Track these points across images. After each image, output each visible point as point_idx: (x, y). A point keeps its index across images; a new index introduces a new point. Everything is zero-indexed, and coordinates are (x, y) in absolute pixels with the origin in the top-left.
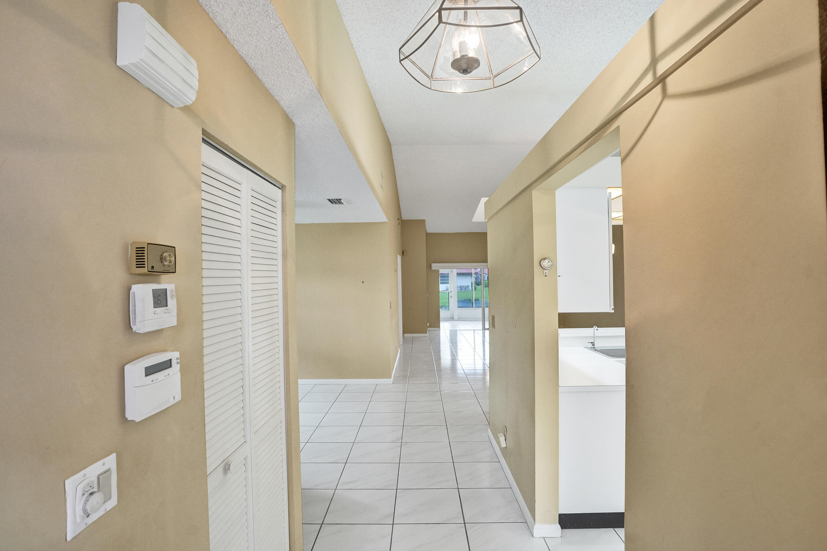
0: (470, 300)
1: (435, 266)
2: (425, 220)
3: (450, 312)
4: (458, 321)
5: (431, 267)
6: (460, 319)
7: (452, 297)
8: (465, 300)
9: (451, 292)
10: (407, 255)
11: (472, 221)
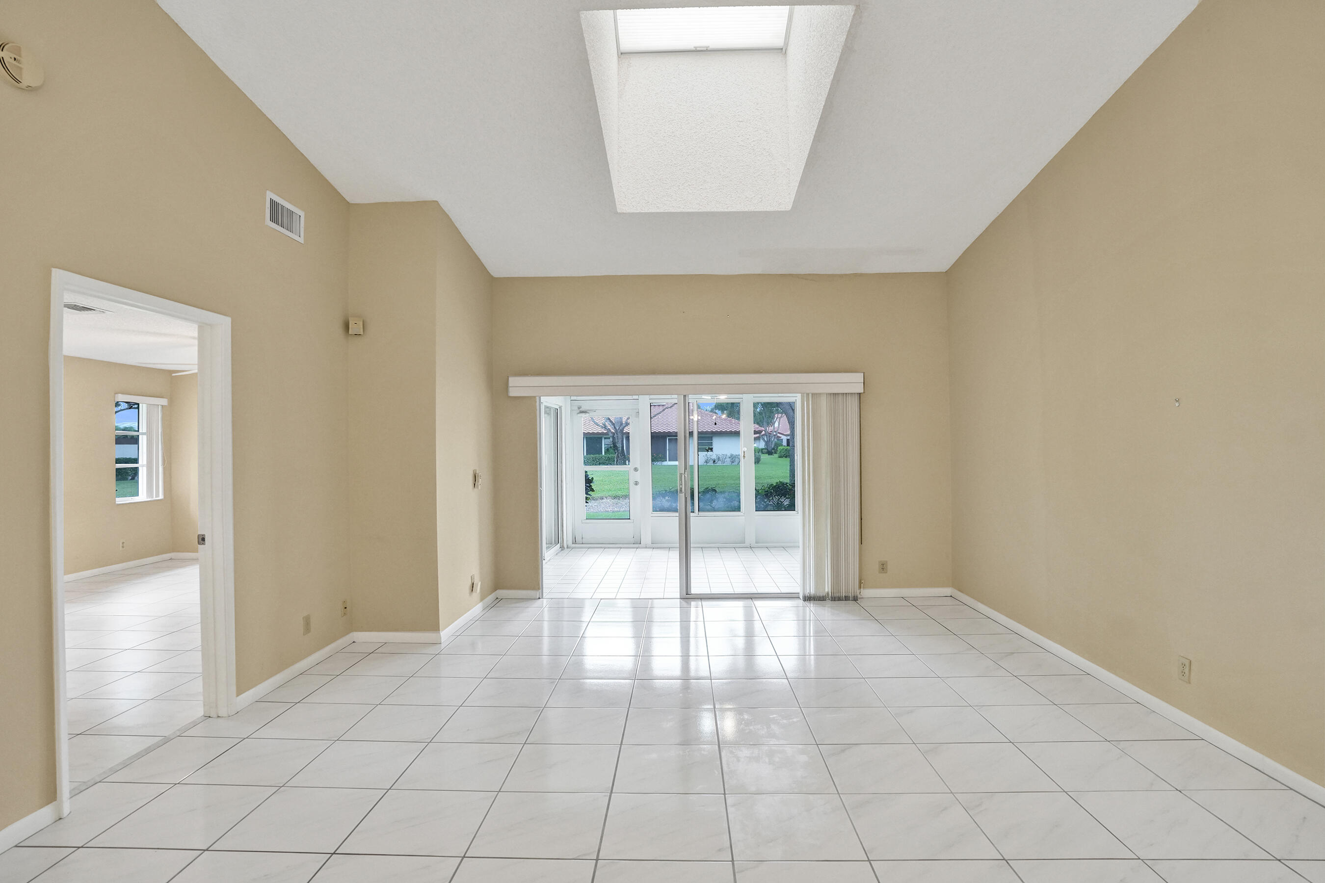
1: (519, 386)
2: (436, 203)
3: (633, 522)
6: (656, 544)
7: (637, 484)
9: (636, 469)
10: (362, 333)
11: (619, 211)
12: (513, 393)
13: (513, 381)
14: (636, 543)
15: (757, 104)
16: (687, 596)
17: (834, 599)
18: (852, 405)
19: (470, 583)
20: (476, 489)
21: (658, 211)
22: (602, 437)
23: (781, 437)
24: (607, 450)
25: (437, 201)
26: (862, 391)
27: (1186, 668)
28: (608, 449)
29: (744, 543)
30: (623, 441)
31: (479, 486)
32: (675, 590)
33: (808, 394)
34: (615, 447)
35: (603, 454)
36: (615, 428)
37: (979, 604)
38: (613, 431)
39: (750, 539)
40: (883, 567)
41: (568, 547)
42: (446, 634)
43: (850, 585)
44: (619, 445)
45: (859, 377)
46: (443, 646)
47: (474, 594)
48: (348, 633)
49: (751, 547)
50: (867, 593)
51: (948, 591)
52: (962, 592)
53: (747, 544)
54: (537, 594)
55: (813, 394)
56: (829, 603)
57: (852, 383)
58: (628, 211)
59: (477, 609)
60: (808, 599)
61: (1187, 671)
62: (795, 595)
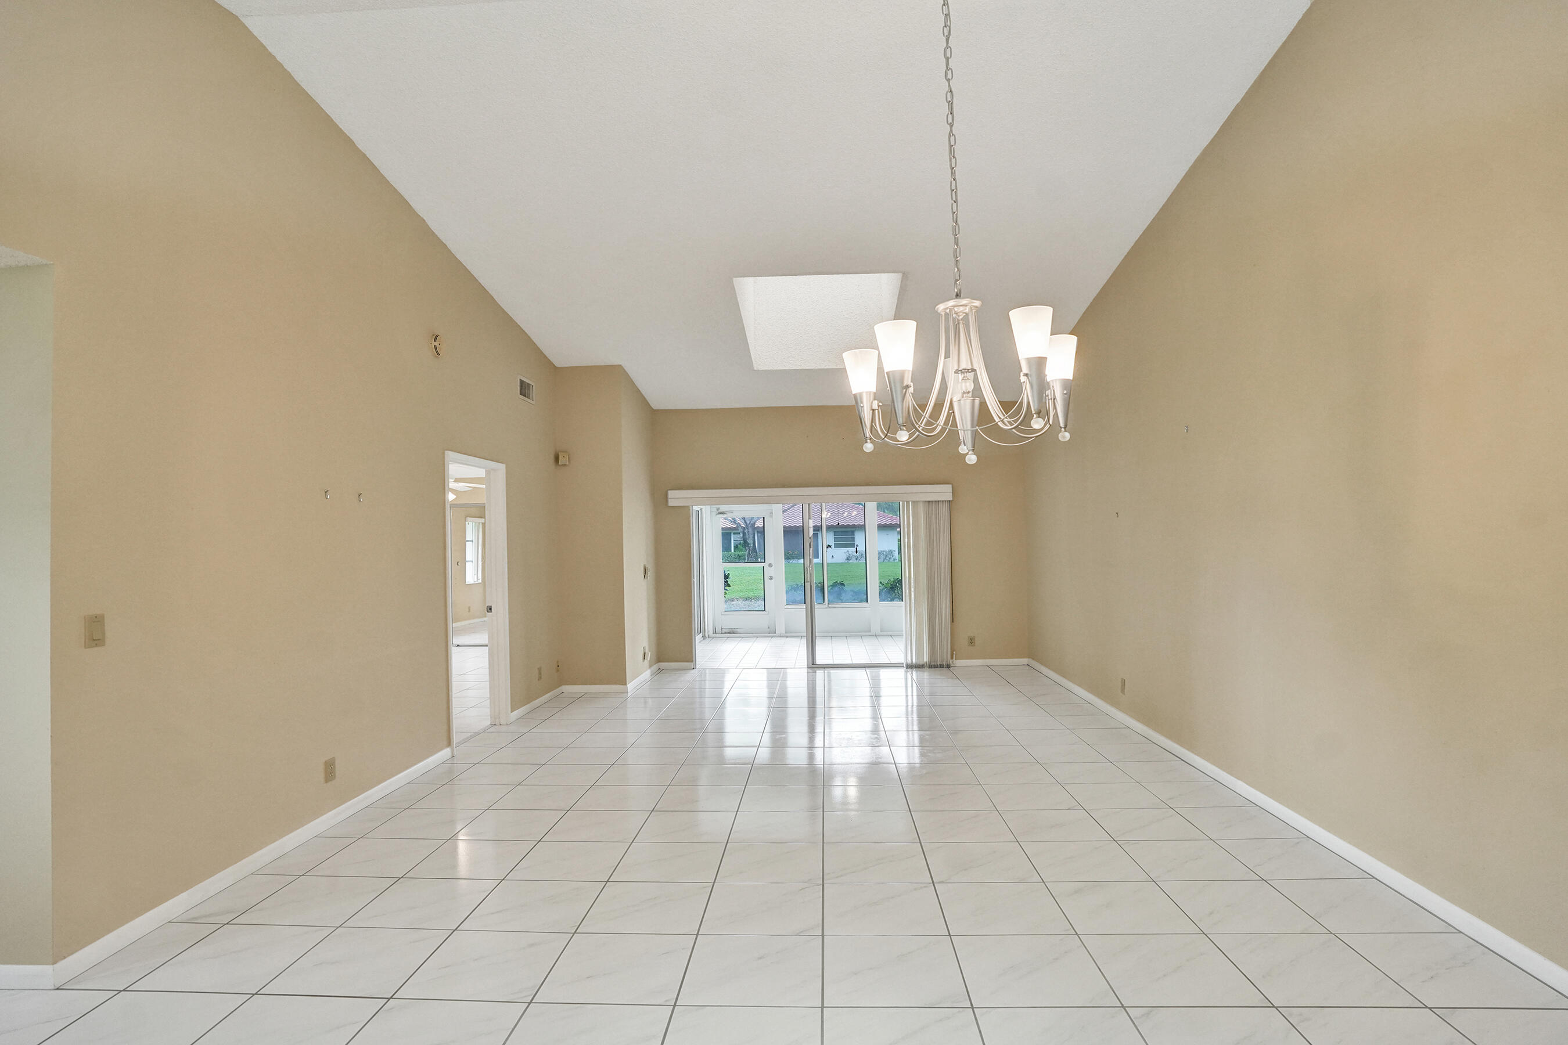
1: (676, 498)
3: (769, 614)
6: (790, 634)
7: (771, 579)
9: (770, 565)
10: (568, 464)
11: (755, 369)
12: (671, 503)
13: (672, 494)
14: (771, 632)
15: (859, 286)
16: (813, 666)
17: (931, 667)
18: (944, 510)
19: (643, 653)
20: (646, 580)
21: (785, 368)
22: (731, 533)
24: (736, 547)
25: (620, 365)
26: (951, 499)
28: (737, 545)
29: (870, 632)
30: (754, 537)
31: (649, 578)
32: (803, 661)
33: (908, 502)
34: (745, 543)
35: (733, 551)
36: (745, 522)
38: (743, 525)
39: (876, 628)
40: (972, 641)
41: (709, 637)
42: (631, 686)
44: (750, 541)
45: (948, 488)
46: (629, 694)
47: (646, 661)
48: (560, 686)
49: (876, 636)
50: (959, 663)
51: (1025, 661)
52: (1033, 660)
53: (873, 632)
54: (691, 665)
56: (927, 669)
57: (944, 492)
58: (762, 369)
59: (647, 674)
60: (911, 666)
62: (901, 665)
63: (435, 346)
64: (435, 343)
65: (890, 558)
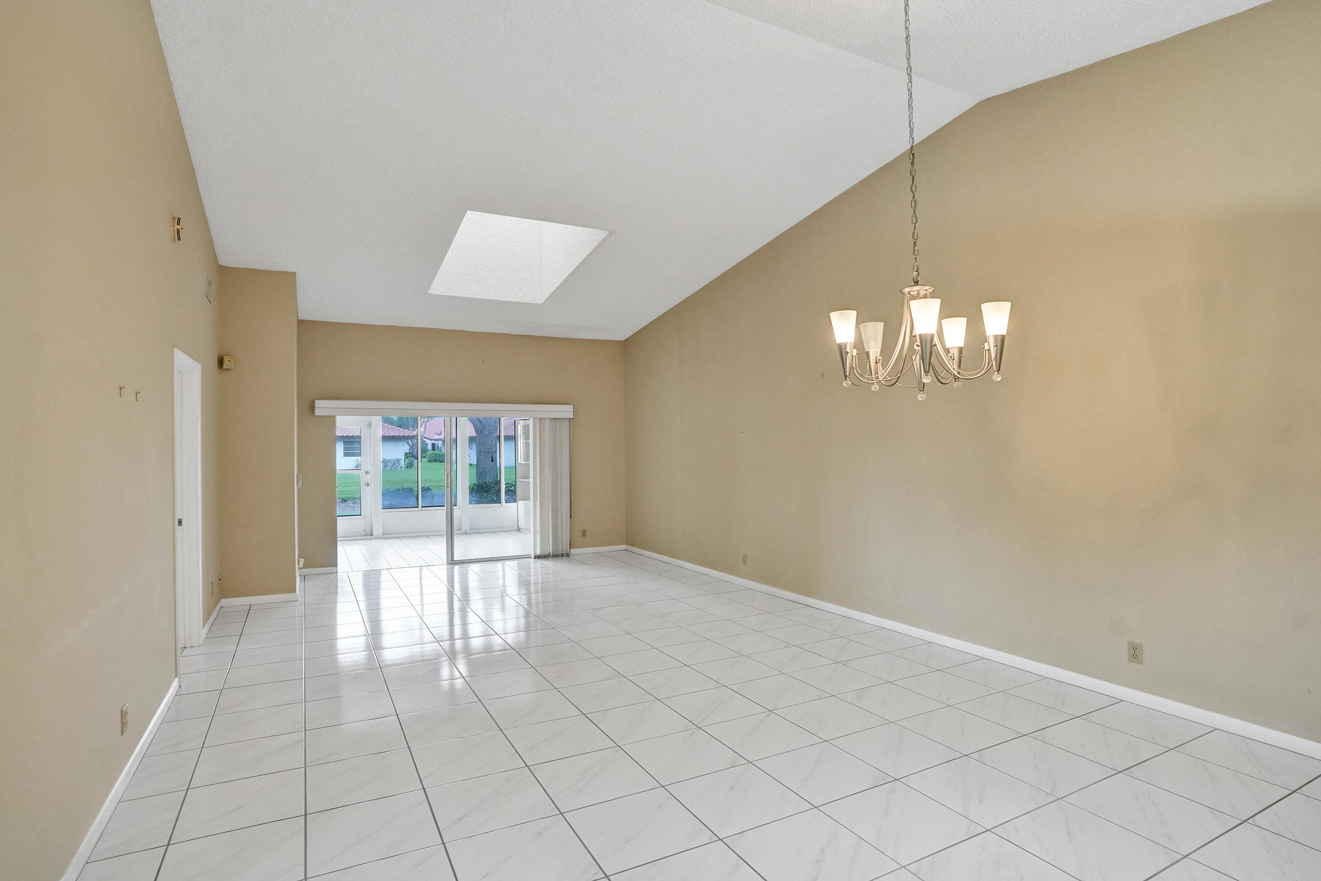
0: (410, 490)
1: (322, 407)
2: (294, 273)
3: (364, 518)
4: (383, 541)
5: (312, 408)
6: (387, 535)
7: (368, 485)
8: (399, 490)
9: (367, 473)
10: (233, 368)
11: (429, 292)
12: (318, 412)
13: (318, 403)
14: (369, 534)
16: (452, 562)
17: (554, 556)
18: (566, 426)
19: (298, 560)
23: (426, 442)
26: (572, 417)
27: (745, 557)
29: (461, 530)
37: (644, 551)
39: (466, 527)
40: (584, 535)
42: (298, 593)
43: (564, 547)
45: (570, 408)
46: (299, 603)
49: (466, 534)
50: (574, 551)
51: (623, 547)
52: (632, 546)
53: (463, 531)
54: (335, 569)
55: (540, 419)
56: (550, 559)
57: (566, 411)
58: (436, 293)
60: (537, 557)
61: (745, 559)
62: (529, 556)
63: (178, 230)
64: (178, 227)
65: (397, 466)
